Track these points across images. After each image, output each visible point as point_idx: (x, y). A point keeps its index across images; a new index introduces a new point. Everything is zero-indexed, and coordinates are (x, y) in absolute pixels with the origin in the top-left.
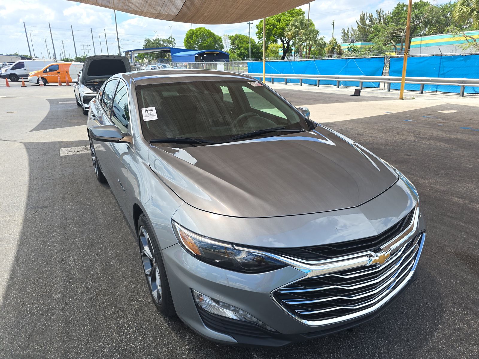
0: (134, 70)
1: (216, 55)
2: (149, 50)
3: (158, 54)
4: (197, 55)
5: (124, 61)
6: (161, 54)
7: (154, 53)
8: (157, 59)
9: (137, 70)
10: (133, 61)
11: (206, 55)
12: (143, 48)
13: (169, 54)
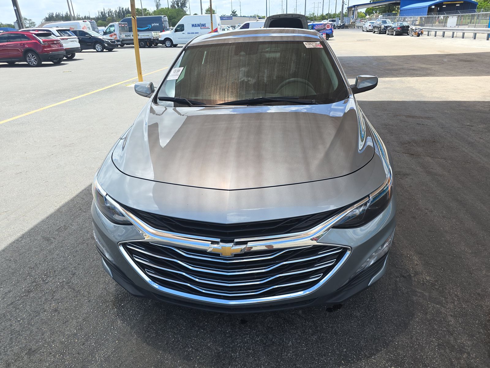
0: (353, 27)
1: (459, 5)
2: (375, 4)
3: (385, 8)
4: (433, 7)
5: (302, 20)
6: (389, 8)
7: (381, 6)
8: (382, 14)
9: (356, 28)
10: (354, 18)
11: (445, 6)
12: (370, 2)
13: (398, 7)
